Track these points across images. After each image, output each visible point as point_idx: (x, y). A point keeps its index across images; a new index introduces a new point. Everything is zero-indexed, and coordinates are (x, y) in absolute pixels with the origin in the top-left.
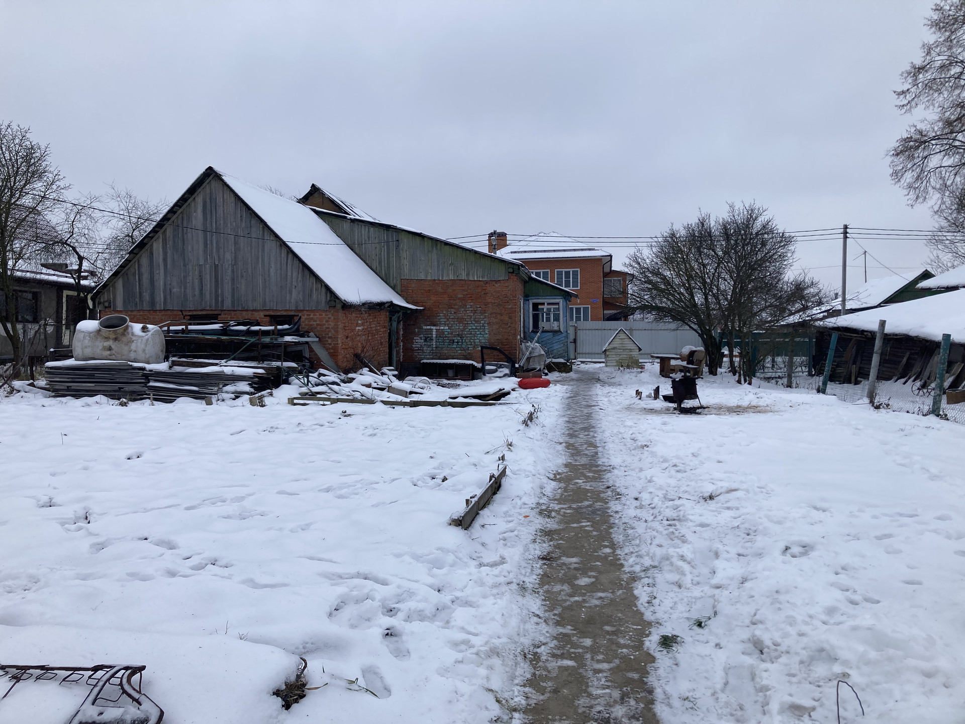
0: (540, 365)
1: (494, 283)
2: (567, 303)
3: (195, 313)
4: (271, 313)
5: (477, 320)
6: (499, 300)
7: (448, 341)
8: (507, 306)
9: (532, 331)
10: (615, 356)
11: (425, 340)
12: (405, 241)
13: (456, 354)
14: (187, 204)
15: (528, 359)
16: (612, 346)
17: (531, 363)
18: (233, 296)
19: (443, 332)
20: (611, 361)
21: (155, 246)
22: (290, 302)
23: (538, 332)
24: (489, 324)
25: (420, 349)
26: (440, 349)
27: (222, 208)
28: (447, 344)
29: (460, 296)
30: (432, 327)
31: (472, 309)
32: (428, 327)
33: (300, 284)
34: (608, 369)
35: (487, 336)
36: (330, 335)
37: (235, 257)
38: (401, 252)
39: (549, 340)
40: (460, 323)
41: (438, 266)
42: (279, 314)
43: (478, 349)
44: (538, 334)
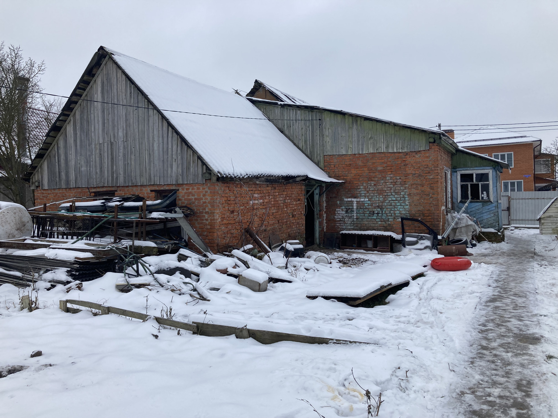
0: (468, 236)
1: (414, 154)
2: (496, 173)
3: (98, 190)
4: (157, 188)
5: (397, 191)
6: (420, 171)
7: (368, 212)
8: (428, 177)
9: (461, 202)
10: (550, 224)
11: (347, 212)
12: (328, 119)
13: (377, 225)
14: (89, 87)
15: (454, 230)
16: (547, 214)
17: (457, 234)
18: (125, 173)
19: (363, 203)
20: (546, 229)
21: (68, 128)
22: (171, 176)
23: (466, 202)
24: (409, 195)
25: (342, 220)
26: (360, 220)
27: (115, 87)
28: (367, 215)
29: (380, 168)
30: (353, 200)
31: (392, 181)
32: (349, 199)
33: (179, 157)
34: (543, 237)
35: (407, 207)
36: (207, 210)
37: (126, 133)
38: (324, 130)
39: (478, 210)
40: (380, 194)
41: (358, 141)
42: (162, 189)
43: (398, 220)
44: (466, 204)
